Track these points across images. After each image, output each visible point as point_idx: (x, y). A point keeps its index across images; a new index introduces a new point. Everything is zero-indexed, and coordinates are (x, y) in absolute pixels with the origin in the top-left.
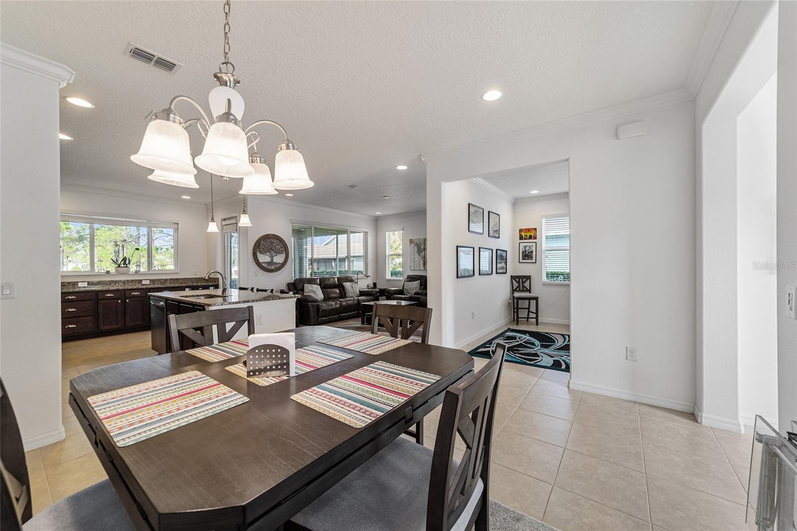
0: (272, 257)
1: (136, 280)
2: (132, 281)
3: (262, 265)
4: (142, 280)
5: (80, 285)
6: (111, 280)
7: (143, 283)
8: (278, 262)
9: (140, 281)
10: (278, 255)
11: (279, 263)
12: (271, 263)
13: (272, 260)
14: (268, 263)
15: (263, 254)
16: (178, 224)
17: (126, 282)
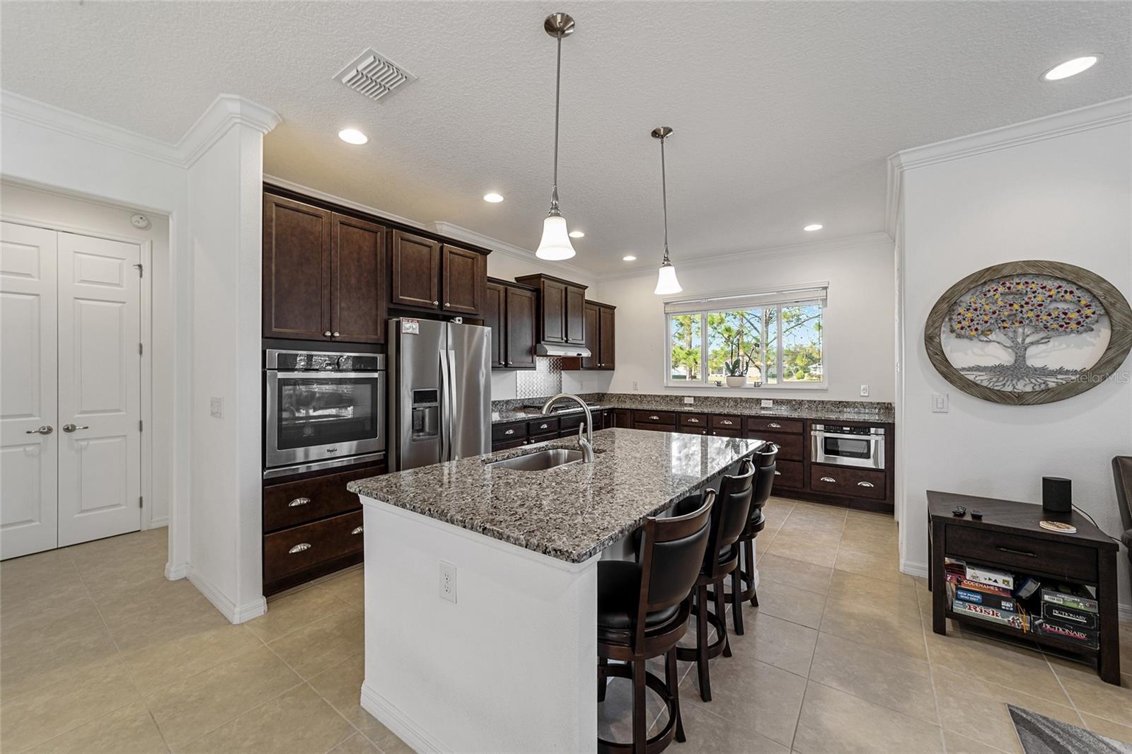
0: (1020, 351)
1: (753, 399)
2: (747, 400)
3: (962, 378)
4: (760, 400)
5: (687, 401)
6: (719, 396)
7: (762, 405)
8: (1053, 366)
9: (758, 401)
10: (1054, 343)
11: (1061, 371)
12: (1019, 369)
13: (1020, 358)
14: (999, 370)
15: (970, 338)
16: (826, 288)
17: (739, 400)
